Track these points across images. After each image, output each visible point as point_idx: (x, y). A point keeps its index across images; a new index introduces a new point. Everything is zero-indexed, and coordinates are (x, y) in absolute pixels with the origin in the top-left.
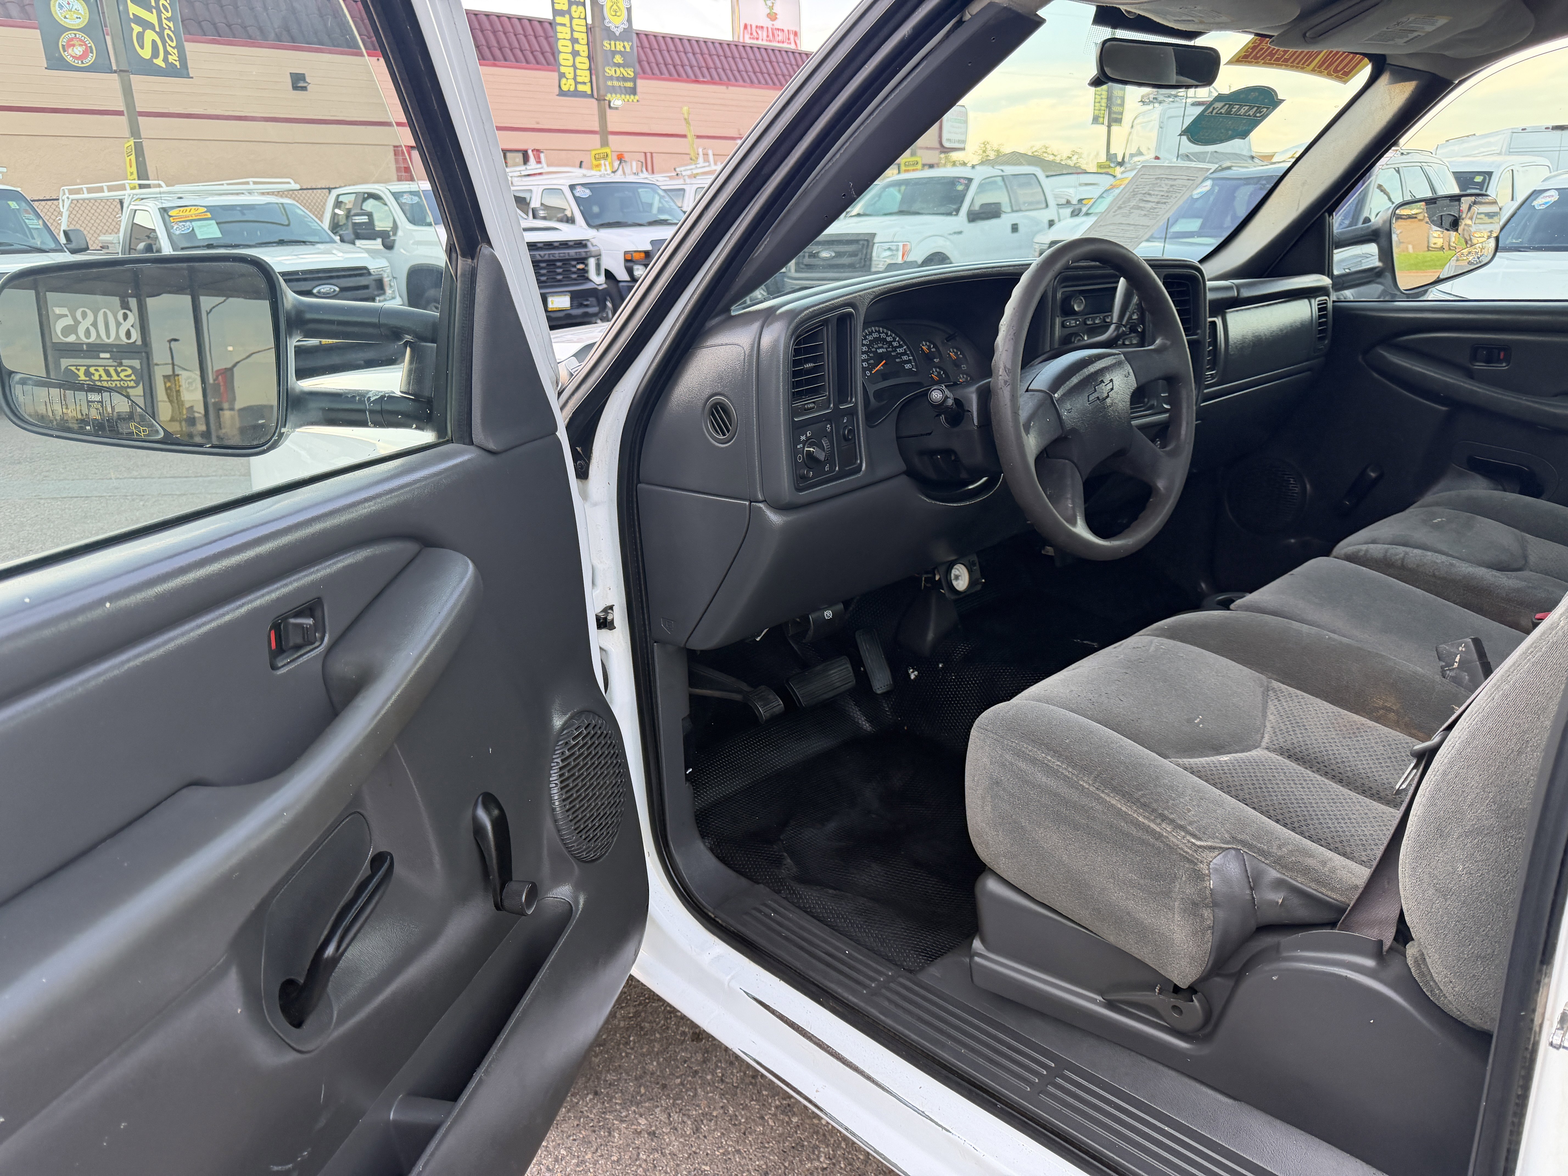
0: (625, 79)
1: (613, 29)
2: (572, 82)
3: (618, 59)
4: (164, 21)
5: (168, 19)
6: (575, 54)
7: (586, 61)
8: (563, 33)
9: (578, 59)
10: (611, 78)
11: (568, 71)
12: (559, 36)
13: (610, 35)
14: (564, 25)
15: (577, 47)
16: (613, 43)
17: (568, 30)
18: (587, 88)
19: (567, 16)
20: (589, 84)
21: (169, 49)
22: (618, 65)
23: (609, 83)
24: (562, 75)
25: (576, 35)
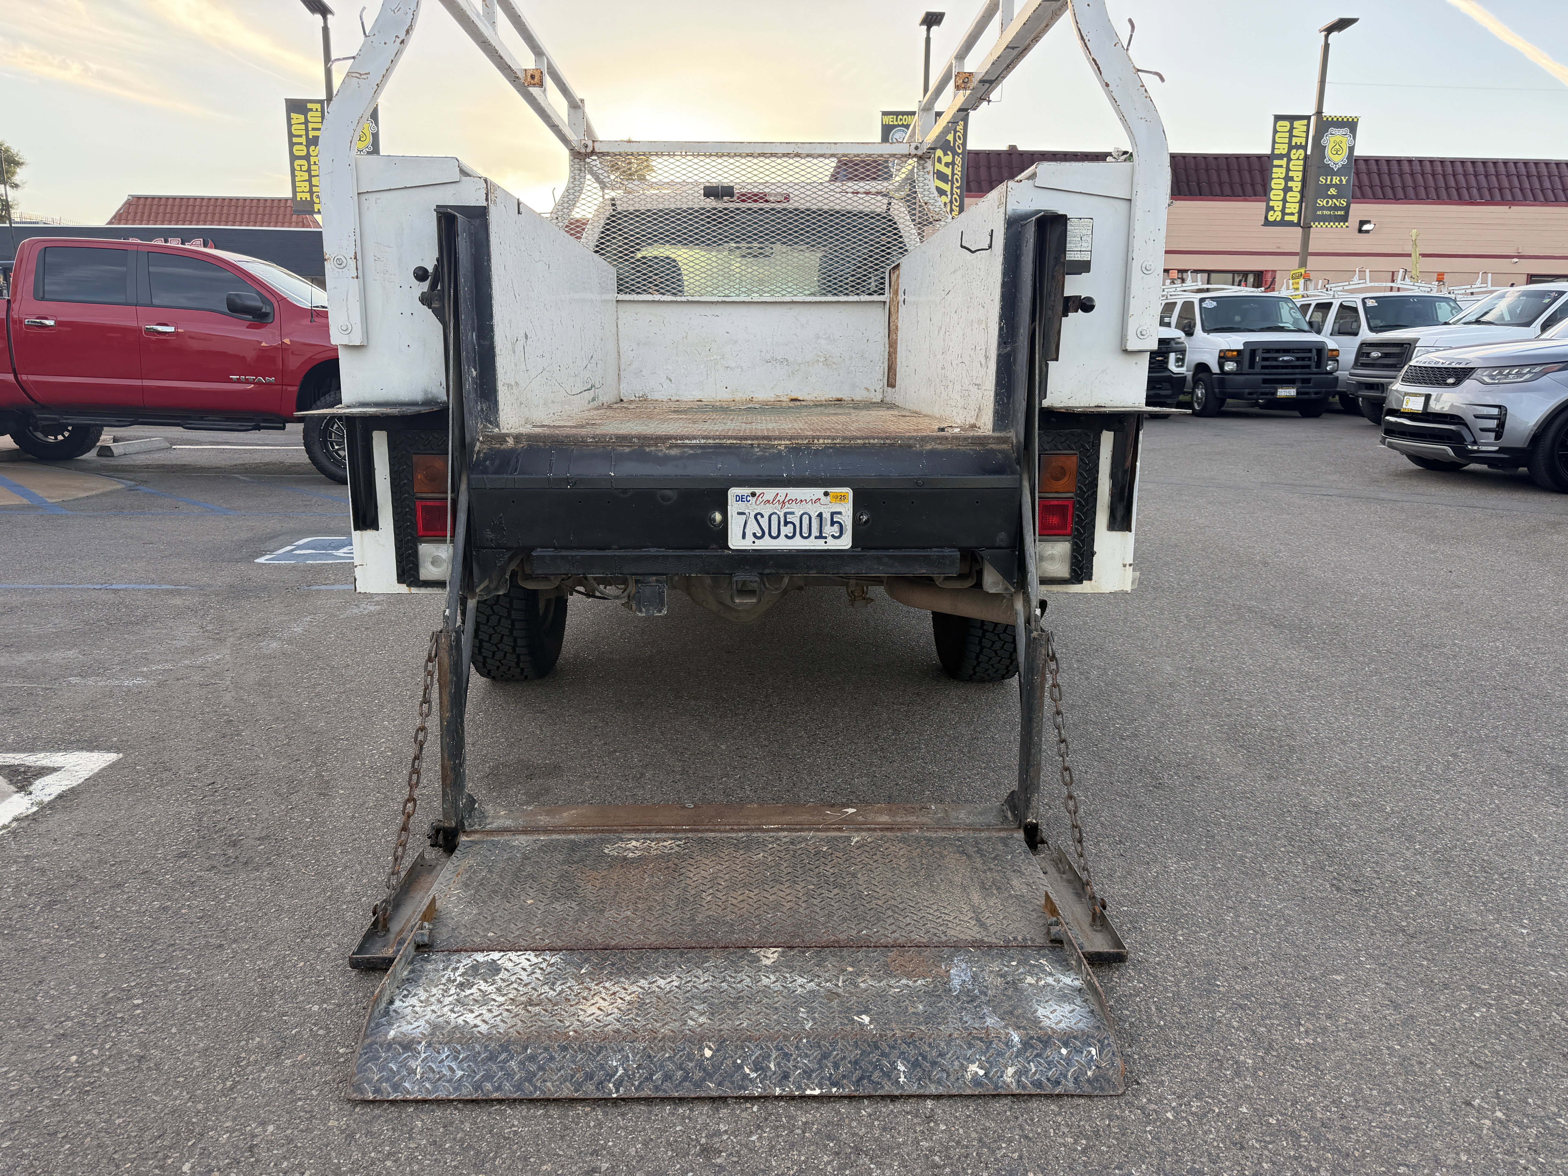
0: (1336, 208)
1: (1332, 165)
2: (1280, 214)
3: (1333, 191)
4: (955, 189)
5: (957, 188)
6: (1287, 189)
7: (1298, 195)
8: (1278, 173)
9: (1290, 194)
10: (1323, 208)
11: (1277, 205)
12: (1274, 176)
13: (1328, 171)
14: (1281, 166)
15: (1290, 184)
16: (1329, 178)
17: (1284, 170)
18: (1295, 218)
19: (1285, 159)
20: (1296, 215)
21: (954, 207)
22: (1332, 197)
23: (1319, 213)
24: (1270, 209)
25: (1291, 174)
